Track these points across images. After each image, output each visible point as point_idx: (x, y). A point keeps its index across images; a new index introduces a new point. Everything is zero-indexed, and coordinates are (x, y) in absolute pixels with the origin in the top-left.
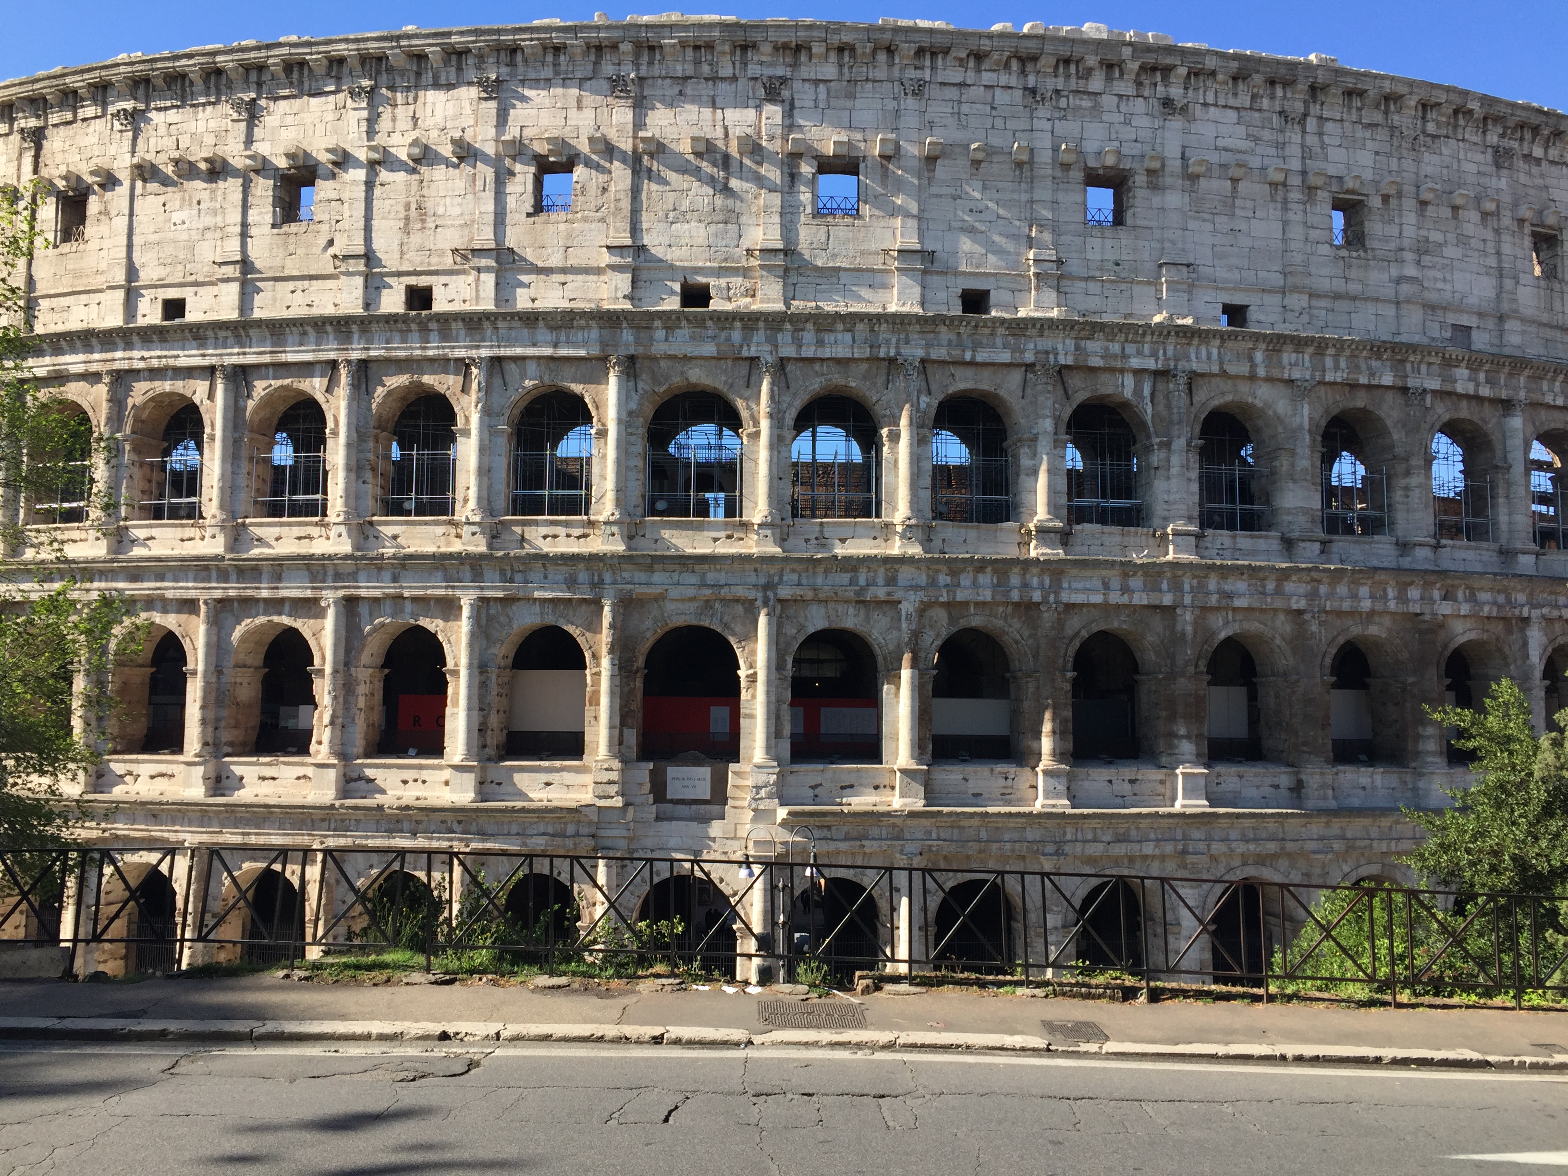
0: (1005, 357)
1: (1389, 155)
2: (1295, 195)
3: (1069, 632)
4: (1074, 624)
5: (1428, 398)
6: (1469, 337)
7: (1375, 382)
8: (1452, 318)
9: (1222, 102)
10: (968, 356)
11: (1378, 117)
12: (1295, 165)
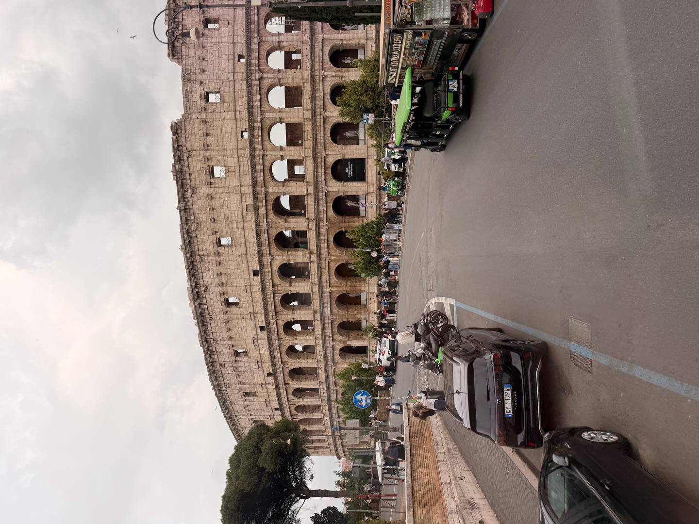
0: (275, 326)
1: (204, 231)
2: (221, 258)
3: (337, 312)
4: (335, 311)
5: (269, 220)
6: (249, 205)
7: (267, 239)
8: (245, 212)
9: (201, 277)
10: (276, 333)
11: (194, 235)
12: (213, 258)
